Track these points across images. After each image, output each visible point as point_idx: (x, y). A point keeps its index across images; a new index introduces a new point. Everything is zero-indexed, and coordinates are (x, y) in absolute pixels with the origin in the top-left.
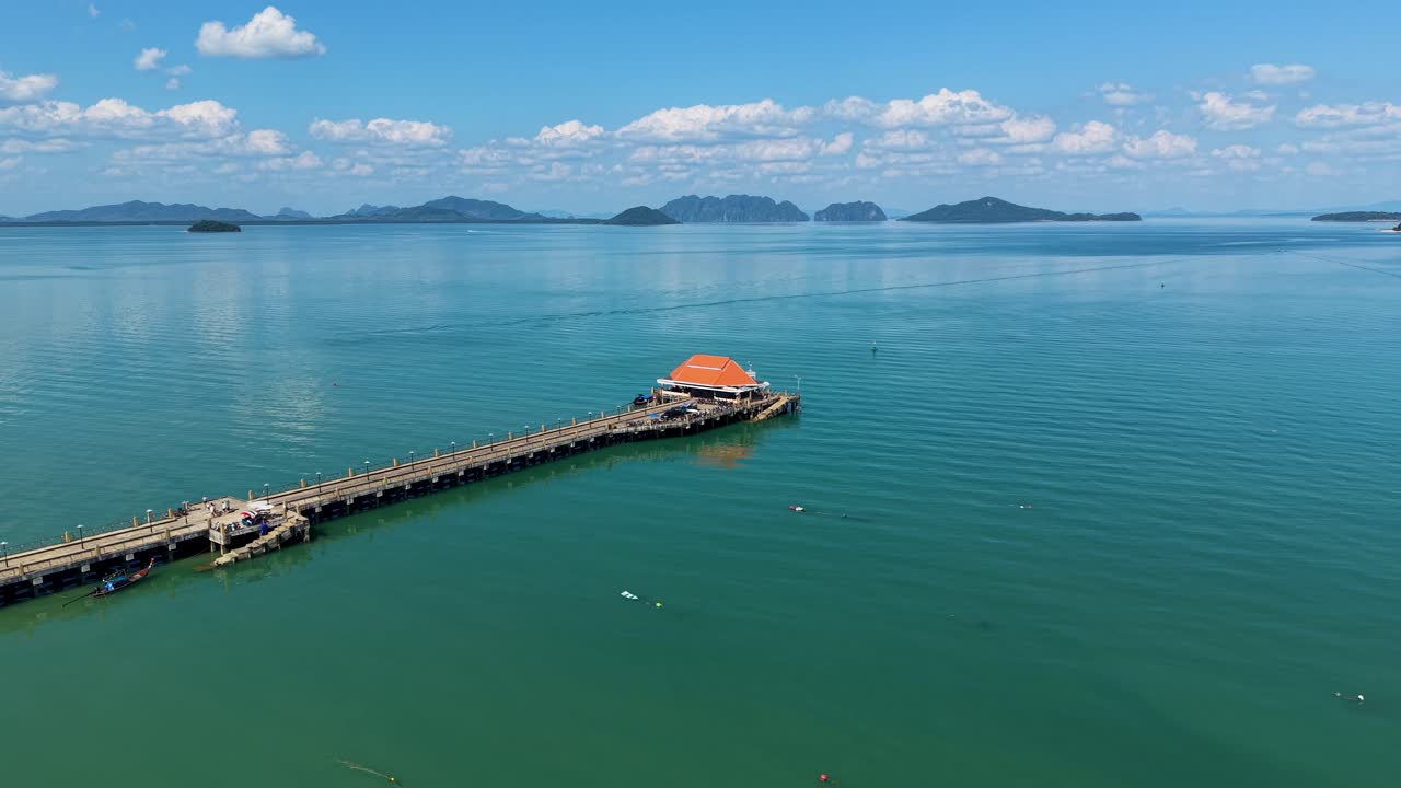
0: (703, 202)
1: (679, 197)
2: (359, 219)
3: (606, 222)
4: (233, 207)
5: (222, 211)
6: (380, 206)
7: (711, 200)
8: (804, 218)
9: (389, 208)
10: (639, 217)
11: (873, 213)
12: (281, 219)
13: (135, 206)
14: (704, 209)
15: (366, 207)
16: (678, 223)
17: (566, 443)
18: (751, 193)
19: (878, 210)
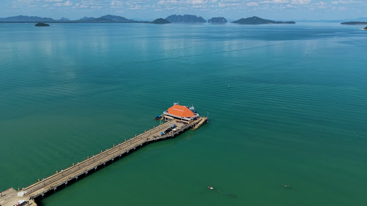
0: (177, 17)
1: (171, 15)
2: (83, 21)
3: (151, 23)
4: (48, 17)
5: (45, 18)
6: (89, 17)
7: (180, 16)
8: (205, 21)
9: (91, 18)
10: (160, 21)
11: (224, 20)
12: (61, 21)
13: (21, 17)
14: (178, 19)
15: (85, 17)
16: (171, 23)
17: (133, 148)
18: (191, 14)
19: (225, 20)
